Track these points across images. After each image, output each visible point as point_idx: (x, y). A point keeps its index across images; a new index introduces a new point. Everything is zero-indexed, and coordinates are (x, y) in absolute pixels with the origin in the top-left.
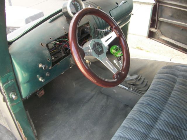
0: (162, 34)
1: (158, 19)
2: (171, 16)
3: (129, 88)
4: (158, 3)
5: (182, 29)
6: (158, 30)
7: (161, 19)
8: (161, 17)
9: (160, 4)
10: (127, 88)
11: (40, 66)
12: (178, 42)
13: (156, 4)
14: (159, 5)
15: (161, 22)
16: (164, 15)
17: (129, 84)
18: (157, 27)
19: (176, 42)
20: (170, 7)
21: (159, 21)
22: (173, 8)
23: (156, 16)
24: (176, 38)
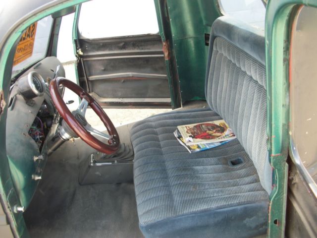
0: (100, 97)
1: (87, 79)
2: (104, 70)
3: (113, 162)
4: (81, 59)
5: (123, 81)
6: (93, 93)
7: (92, 78)
8: (91, 75)
9: (85, 59)
10: (111, 163)
11: (36, 158)
12: (124, 99)
13: (80, 61)
14: (83, 61)
15: (93, 82)
16: (93, 71)
17: (109, 158)
18: (89, 89)
19: (121, 99)
20: (98, 60)
21: (90, 81)
22: (104, 60)
23: (84, 76)
24: (120, 94)
